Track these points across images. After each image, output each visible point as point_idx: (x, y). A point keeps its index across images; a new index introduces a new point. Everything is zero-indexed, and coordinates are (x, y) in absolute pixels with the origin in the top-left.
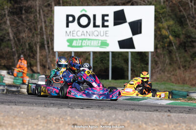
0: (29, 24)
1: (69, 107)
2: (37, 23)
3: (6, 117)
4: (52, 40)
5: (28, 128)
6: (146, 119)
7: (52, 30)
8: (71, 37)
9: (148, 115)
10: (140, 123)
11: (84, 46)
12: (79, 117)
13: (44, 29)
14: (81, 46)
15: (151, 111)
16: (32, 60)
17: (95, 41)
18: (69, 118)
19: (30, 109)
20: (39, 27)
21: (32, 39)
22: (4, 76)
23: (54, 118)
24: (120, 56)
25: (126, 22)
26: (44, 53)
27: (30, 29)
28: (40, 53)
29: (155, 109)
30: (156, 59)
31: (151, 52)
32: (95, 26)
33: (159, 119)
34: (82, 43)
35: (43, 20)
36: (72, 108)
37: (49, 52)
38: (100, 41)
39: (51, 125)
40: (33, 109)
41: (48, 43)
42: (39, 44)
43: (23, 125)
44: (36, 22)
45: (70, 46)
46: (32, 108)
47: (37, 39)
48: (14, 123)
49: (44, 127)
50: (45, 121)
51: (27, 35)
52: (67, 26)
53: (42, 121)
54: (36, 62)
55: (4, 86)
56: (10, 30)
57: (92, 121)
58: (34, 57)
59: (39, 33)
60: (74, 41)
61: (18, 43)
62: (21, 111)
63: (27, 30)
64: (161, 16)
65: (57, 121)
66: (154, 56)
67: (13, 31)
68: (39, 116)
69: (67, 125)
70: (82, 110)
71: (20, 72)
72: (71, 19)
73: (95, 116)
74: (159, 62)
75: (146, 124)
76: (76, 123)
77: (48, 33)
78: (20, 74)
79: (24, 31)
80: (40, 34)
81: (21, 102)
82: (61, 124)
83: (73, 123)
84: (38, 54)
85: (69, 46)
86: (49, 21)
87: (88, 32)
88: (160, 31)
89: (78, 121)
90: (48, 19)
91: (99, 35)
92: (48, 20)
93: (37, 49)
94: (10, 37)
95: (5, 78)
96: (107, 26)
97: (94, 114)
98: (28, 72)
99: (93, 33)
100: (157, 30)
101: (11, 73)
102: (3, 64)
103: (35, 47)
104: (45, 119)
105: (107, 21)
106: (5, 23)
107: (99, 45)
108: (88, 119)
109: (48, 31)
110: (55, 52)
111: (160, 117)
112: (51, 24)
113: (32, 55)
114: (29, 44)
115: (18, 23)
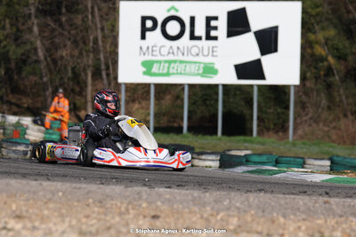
0: (73, 32)
1: (145, 185)
2: (87, 32)
3: (31, 202)
4: (115, 63)
5: (70, 222)
6: (285, 209)
7: (115, 45)
8: (148, 58)
9: (288, 201)
10: (275, 215)
11: (173, 74)
12: (162, 202)
13: (100, 43)
14: (168, 74)
15: (293, 194)
16: (78, 98)
17: (193, 66)
18: (144, 205)
19: (75, 188)
20: (91, 38)
21: (79, 61)
22: (27, 128)
23: (119, 204)
24: (238, 93)
25: (250, 31)
26: (100, 86)
27: (75, 43)
28: (93, 85)
29: (301, 189)
30: (304, 98)
31: (295, 86)
32: (193, 37)
33: (309, 209)
34: (169, 68)
35: (99, 26)
36: (150, 187)
37: (110, 84)
38: (202, 66)
39: (113, 218)
40: (80, 188)
41: (108, 68)
42: (91, 68)
43: (62, 216)
44: (87, 30)
45: (148, 73)
46: (78, 185)
47: (88, 61)
48: (46, 212)
49: (99, 220)
50: (101, 210)
51: (69, 52)
52: (143, 37)
53: (96, 209)
54: (86, 102)
55: (27, 145)
56: (38, 44)
57: (187, 210)
58: (82, 92)
59: (91, 50)
60: (155, 65)
61: (52, 66)
62: (59, 191)
63: (69, 43)
64: (313, 21)
65: (123, 209)
66: (301, 93)
67: (43, 45)
68: (91, 201)
69: (141, 217)
70: (168, 190)
71: (56, 119)
72: (149, 24)
73: (193, 201)
74: (308, 105)
75: (284, 216)
76: (159, 214)
77: (108, 49)
78: (57, 125)
79: (65, 46)
80: (93, 52)
81: (57, 175)
82: (131, 216)
83: (153, 213)
84: (90, 88)
85: (145, 73)
86: (110, 27)
87: (181, 48)
88: (312, 48)
89: (161, 211)
90: (109, 23)
91: (201, 54)
92: (107, 25)
93: (86, 79)
94: (38, 56)
95: (28, 131)
96: (215, 38)
97: (190, 198)
98: (70, 119)
99: (189, 50)
100: (306, 45)
101: (39, 122)
102: (26, 105)
103: (83, 74)
104: (101, 207)
105: (216, 28)
106: (30, 30)
107: (201, 71)
108: (181, 206)
109: (108, 46)
110: (120, 84)
111: (310, 204)
112: (114, 33)
113: (77, 89)
114: (73, 69)
115: (54, 30)
